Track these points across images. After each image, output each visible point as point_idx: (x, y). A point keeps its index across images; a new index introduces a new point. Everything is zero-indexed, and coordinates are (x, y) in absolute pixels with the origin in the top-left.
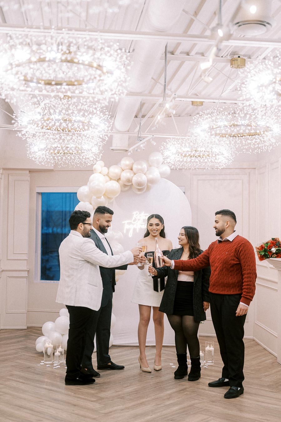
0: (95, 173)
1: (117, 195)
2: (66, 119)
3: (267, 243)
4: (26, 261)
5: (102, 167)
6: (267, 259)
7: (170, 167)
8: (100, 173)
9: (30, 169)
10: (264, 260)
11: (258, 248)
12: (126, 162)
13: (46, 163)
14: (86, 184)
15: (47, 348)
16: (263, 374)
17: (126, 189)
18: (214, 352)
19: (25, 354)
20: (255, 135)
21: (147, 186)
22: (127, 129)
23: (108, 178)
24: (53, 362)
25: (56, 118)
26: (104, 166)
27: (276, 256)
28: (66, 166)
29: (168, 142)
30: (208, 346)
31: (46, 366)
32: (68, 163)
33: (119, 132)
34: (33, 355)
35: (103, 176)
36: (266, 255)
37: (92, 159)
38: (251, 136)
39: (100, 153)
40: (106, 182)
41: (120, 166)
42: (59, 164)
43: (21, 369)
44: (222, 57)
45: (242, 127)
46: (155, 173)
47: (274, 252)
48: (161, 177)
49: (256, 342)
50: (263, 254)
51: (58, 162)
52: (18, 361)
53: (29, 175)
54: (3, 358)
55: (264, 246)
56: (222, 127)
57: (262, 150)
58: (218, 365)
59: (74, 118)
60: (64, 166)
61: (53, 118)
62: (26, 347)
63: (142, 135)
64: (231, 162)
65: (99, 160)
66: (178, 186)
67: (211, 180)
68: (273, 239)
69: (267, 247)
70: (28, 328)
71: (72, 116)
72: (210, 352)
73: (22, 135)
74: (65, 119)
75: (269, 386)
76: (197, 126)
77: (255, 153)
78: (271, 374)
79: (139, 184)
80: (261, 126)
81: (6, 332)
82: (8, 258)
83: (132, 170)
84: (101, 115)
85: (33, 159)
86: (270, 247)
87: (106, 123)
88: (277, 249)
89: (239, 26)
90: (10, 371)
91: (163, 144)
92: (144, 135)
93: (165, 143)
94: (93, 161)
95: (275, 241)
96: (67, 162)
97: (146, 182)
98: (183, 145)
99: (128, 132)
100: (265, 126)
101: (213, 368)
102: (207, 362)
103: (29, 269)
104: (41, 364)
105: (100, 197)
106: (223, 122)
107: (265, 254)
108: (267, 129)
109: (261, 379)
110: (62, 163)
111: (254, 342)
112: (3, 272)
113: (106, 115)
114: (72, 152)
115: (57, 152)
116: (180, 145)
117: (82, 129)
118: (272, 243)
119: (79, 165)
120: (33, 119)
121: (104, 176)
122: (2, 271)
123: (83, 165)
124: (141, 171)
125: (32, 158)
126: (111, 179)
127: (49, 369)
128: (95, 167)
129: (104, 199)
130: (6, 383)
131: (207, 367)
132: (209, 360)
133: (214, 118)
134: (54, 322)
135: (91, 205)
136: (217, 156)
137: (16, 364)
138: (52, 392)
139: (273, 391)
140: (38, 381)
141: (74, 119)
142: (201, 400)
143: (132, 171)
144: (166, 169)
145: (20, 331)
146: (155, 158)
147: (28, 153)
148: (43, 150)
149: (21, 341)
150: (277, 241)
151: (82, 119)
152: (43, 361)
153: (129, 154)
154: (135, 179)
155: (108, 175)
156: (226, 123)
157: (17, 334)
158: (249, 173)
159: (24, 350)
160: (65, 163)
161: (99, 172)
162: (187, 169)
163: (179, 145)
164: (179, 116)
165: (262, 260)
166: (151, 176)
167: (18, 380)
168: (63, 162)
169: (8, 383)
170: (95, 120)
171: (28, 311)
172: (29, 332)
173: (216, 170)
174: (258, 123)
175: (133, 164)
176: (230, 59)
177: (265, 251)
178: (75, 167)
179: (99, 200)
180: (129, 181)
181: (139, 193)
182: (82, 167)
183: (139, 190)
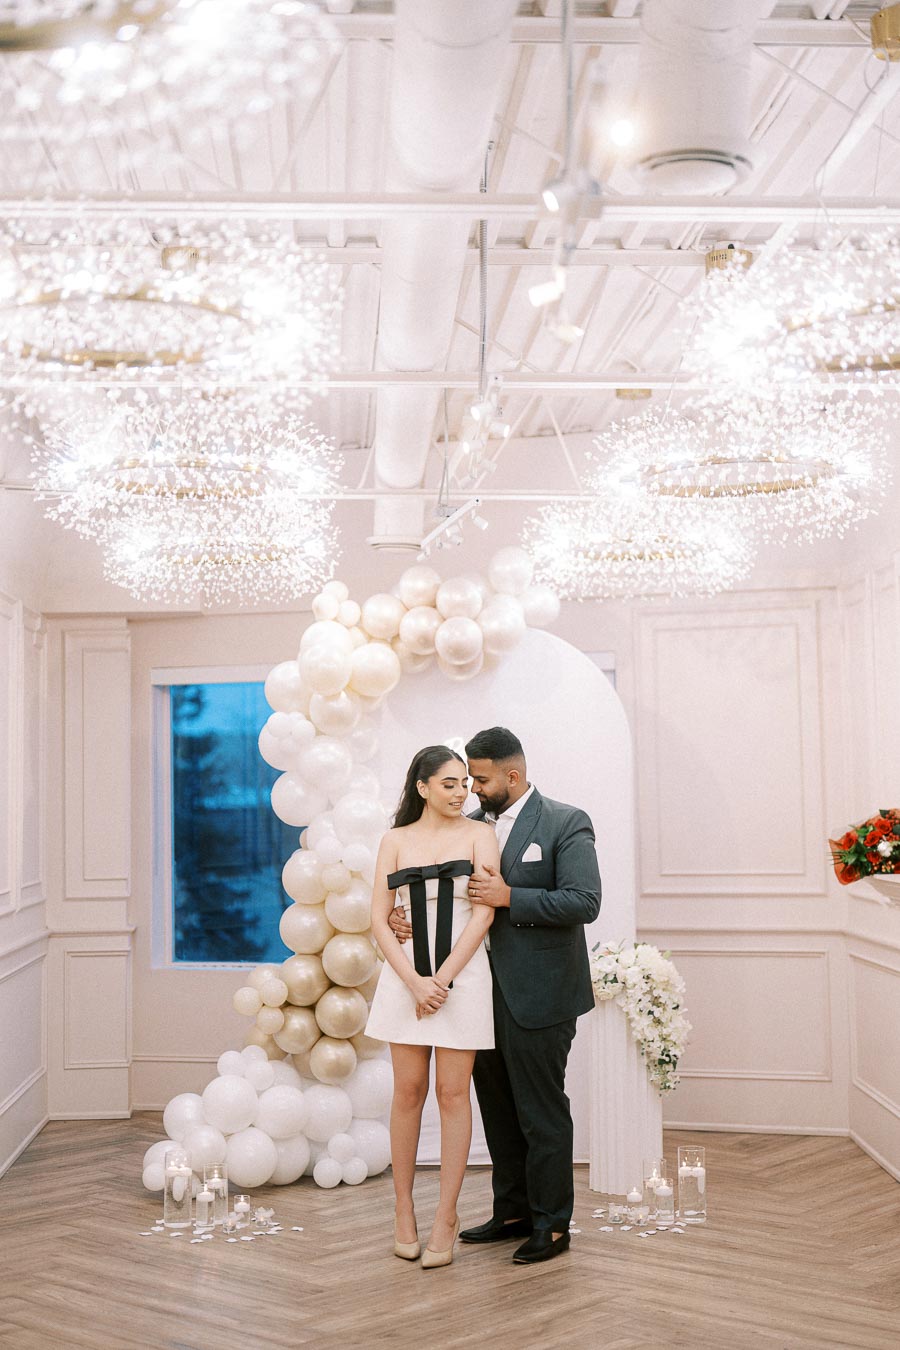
0: (321, 620)
1: (392, 687)
2: (189, 462)
3: (865, 826)
4: (124, 903)
5: (340, 603)
6: (866, 878)
7: (558, 593)
8: (335, 619)
9: (129, 613)
10: (856, 879)
11: (838, 844)
12: (414, 583)
13: (165, 595)
14: (295, 658)
15: (173, 1178)
16: (862, 1251)
17: (420, 667)
18: (707, 1183)
19: (109, 1198)
20: (784, 490)
21: (487, 656)
22: (416, 478)
23: (358, 634)
24: (194, 1222)
25: (157, 461)
26: (350, 597)
27: (893, 867)
28: (229, 601)
29: (543, 514)
30: (684, 1164)
31: (169, 1237)
32: (236, 592)
33: (393, 490)
34: (137, 1203)
35: (345, 629)
36: (862, 863)
37: (307, 577)
38: (771, 494)
39: (329, 558)
40: (355, 648)
41: (397, 596)
42: (208, 596)
43: (90, 1246)
44: (680, 248)
45: (740, 465)
46: (509, 615)
47: (887, 854)
48: (528, 625)
49: (859, 1147)
50: (851, 860)
51: (203, 592)
52: (84, 1222)
53: (128, 632)
54: (40, 1212)
55: (855, 834)
56: (679, 467)
57: (818, 535)
58: (720, 1223)
59: (213, 459)
60: (223, 602)
61: (146, 461)
62: (117, 1178)
63: (451, 497)
64: (744, 571)
65: (329, 581)
66: (585, 652)
67: (696, 628)
68: (884, 813)
69: (865, 837)
70: (135, 1114)
71: (206, 453)
72: (692, 1180)
73: (63, 514)
74: (185, 461)
75: (871, 1290)
76: (607, 468)
77: (800, 544)
78: (886, 1251)
79: (458, 652)
80: (801, 459)
81: (65, 1130)
82: (69, 895)
83: (435, 607)
84: (303, 444)
85: (123, 584)
86: (873, 840)
87: (319, 468)
88: (895, 843)
89: (654, 167)
90: (53, 1255)
91: (529, 522)
92: (456, 497)
93: (534, 521)
94: (308, 582)
95: (890, 818)
96: (233, 590)
97: (480, 641)
98: (590, 523)
99: (422, 487)
100: (818, 460)
101: (703, 1234)
102: (683, 1215)
103: (133, 929)
104: (153, 1228)
105: (336, 697)
106: (680, 454)
107: (857, 860)
108: (826, 470)
109: (851, 1267)
110: (216, 594)
111: (853, 1146)
112: (53, 941)
113: (318, 444)
114: (238, 558)
115: (192, 559)
116: (579, 524)
117: (241, 492)
118: (881, 826)
119: (268, 599)
120: (87, 467)
121: (348, 628)
122: (50, 936)
123: (281, 598)
124: (464, 608)
125: (121, 578)
126: (370, 638)
127: (178, 1246)
128: (317, 600)
129: (349, 700)
130: (34, 1294)
131: (681, 1231)
132: (690, 1209)
133: (654, 441)
134: (201, 1095)
135: (309, 723)
136: (699, 555)
137: (77, 1231)
138: (170, 1317)
139: (883, 1304)
140: (137, 1284)
141: (212, 463)
142: (641, 1339)
143: (434, 610)
144: (548, 601)
145: (110, 1124)
146: (508, 568)
147: (105, 565)
148: (152, 555)
149: (105, 1158)
150: (896, 819)
151: (240, 460)
152: (162, 1221)
153: (421, 557)
154: (444, 636)
155: (359, 624)
156: (690, 455)
157: (96, 1136)
158: (818, 603)
159: (108, 1186)
160: (226, 593)
161: (333, 617)
162: (610, 597)
163: (578, 526)
164: (590, 431)
165: (850, 881)
166: (493, 626)
167: (74, 1282)
168: (218, 590)
169: (38, 1293)
170: (283, 461)
171: (134, 1061)
172: (135, 1129)
173: (702, 597)
174: (795, 452)
175: (437, 587)
176: (705, 253)
177: (859, 851)
178: (255, 604)
179: (334, 705)
180: (427, 641)
181: (460, 678)
182: (278, 603)
183: (459, 668)
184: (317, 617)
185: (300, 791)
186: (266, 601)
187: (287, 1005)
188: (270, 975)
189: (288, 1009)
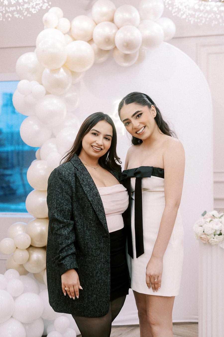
0: (48, 28)
1: (88, 67)
5: (58, 19)
8: (56, 28)
12: (101, 8)
14: (33, 51)
17: (103, 59)
23: (69, 38)
26: (64, 17)
35: (62, 34)
40: (68, 44)
41: (91, 16)
79: (129, 45)
83: (112, 21)
97: (141, 40)
105: (57, 71)
121: (64, 34)
124: (130, 21)
128: (46, 16)
129: (65, 73)
135: (41, 86)
143: (112, 24)
154: (120, 37)
155: (69, 32)
161: (54, 26)
166: (147, 33)
175: (114, 12)
178: (9, 19)
179: (56, 76)
180: (109, 41)
181: (126, 64)
182: (22, 18)
183: (127, 57)
184: (45, 27)
185: (36, 127)
186: (16, 17)
187: (31, 246)
188: (21, 229)
189: (31, 249)
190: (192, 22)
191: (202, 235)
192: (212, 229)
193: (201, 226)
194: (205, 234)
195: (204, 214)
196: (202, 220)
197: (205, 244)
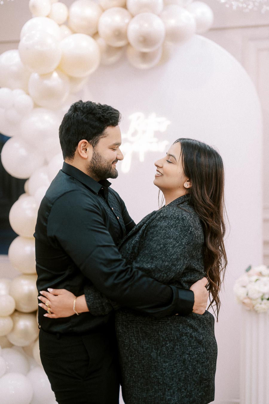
0: (36, 16)
1: (92, 71)
5: (52, 4)
8: (48, 16)
14: (16, 48)
17: (113, 59)
21: (164, 48)
23: (66, 30)
35: (56, 25)
40: (63, 38)
79: (146, 40)
83: (125, 6)
97: (163, 32)
105: (49, 76)
121: (60, 25)
126: (74, 32)
129: (60, 80)
135: (27, 96)
143: (124, 10)
144: (205, 13)
154: (134, 28)
155: (67, 23)
161: (46, 14)
166: (172, 22)
179: (48, 83)
180: (120, 34)
181: (143, 66)
183: (144, 56)
185: (23, 152)
187: (16, 311)
188: (4, 287)
189: (17, 315)
190: (234, 8)
191: (245, 298)
192: (259, 292)
193: (244, 287)
194: (249, 298)
195: (249, 269)
196: (245, 278)
197: (250, 311)
